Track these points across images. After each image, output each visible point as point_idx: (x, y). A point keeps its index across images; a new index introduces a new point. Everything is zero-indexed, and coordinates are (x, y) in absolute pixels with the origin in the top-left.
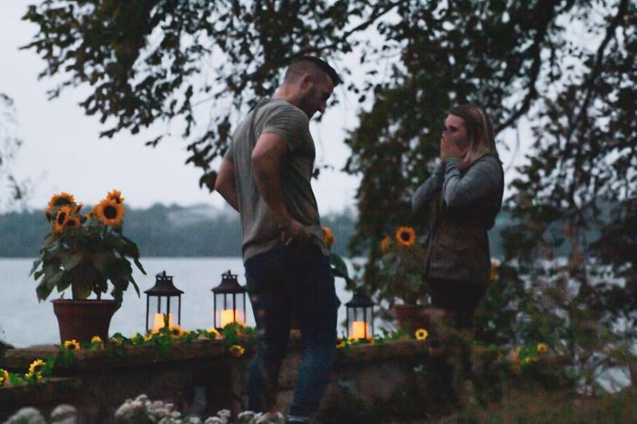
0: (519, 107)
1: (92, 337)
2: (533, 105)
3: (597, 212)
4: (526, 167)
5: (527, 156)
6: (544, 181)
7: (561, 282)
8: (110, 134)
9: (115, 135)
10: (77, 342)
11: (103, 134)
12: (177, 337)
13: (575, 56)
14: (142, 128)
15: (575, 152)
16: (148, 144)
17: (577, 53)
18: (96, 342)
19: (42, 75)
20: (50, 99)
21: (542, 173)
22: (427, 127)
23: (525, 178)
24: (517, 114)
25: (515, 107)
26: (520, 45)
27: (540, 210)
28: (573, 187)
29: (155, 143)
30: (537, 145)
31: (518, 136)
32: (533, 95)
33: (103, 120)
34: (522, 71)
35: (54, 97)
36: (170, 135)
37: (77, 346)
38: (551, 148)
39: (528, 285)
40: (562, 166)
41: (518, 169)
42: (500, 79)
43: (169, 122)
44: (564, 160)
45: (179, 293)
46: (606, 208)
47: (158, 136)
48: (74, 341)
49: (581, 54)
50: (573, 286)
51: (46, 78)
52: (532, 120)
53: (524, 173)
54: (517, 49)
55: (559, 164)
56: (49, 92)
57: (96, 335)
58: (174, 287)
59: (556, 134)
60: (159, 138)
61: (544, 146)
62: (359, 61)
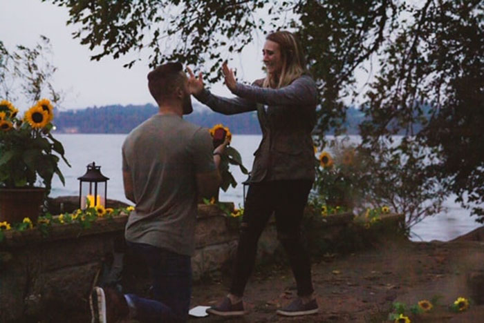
0: (372, 47)
1: (23, 218)
2: (381, 45)
3: (421, 112)
4: (375, 83)
5: (376, 77)
6: (388, 92)
7: (397, 156)
8: (98, 58)
9: (101, 58)
10: (8, 223)
11: (93, 58)
12: (101, 215)
13: (408, 11)
14: (121, 55)
15: (407, 74)
16: (125, 66)
17: (409, 9)
18: (26, 222)
19: (69, 22)
20: (74, 38)
21: (385, 88)
22: (315, 59)
23: (375, 91)
24: (370, 51)
25: (369, 47)
26: (374, 6)
27: (385, 111)
28: (405, 97)
29: (131, 65)
30: (383, 70)
31: (371, 64)
32: (381, 39)
33: (92, 48)
34: (375, 23)
35: (77, 36)
36: (140, 60)
37: (8, 227)
38: (391, 73)
39: (377, 159)
40: (399, 82)
41: (370, 85)
42: (360, 29)
43: (140, 51)
44: (401, 79)
45: (105, 179)
46: (426, 110)
47: (133, 60)
48: (5, 223)
49: (412, 9)
50: (404, 159)
51: (71, 24)
52: (380, 55)
53: (375, 87)
54: (371, 8)
55: (396, 82)
56: (74, 34)
57: (26, 217)
58: (101, 175)
59: (395, 63)
60: (133, 62)
61: (387, 72)
62: (267, 12)
